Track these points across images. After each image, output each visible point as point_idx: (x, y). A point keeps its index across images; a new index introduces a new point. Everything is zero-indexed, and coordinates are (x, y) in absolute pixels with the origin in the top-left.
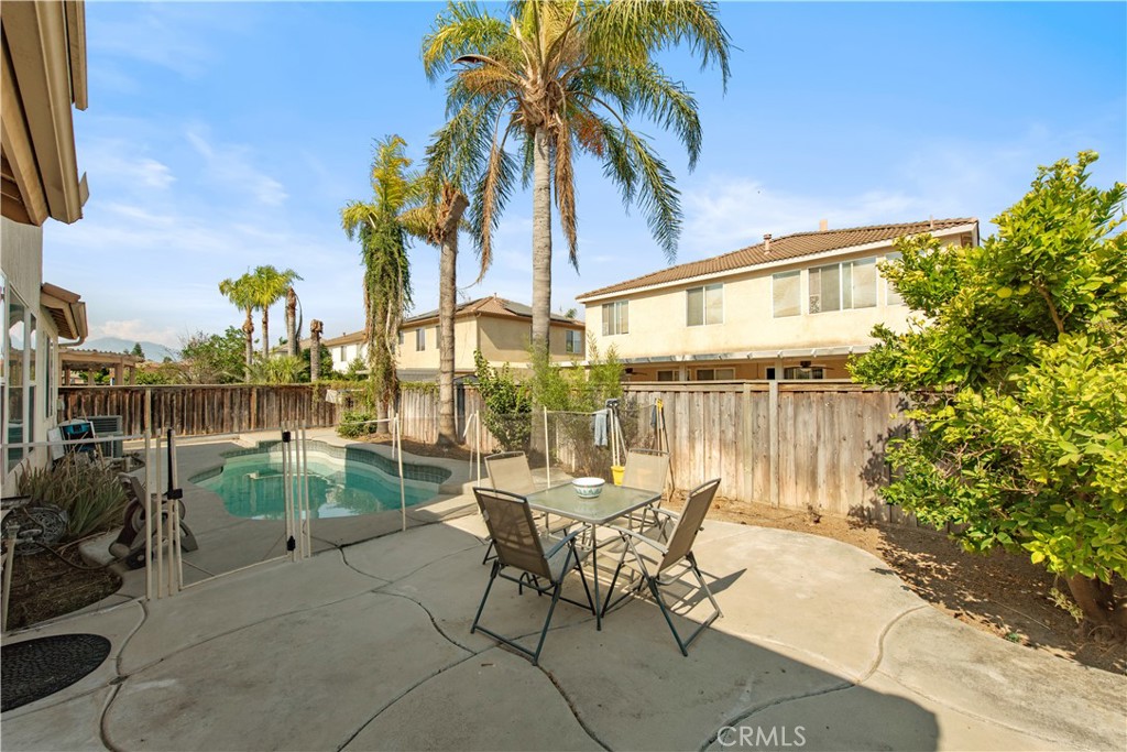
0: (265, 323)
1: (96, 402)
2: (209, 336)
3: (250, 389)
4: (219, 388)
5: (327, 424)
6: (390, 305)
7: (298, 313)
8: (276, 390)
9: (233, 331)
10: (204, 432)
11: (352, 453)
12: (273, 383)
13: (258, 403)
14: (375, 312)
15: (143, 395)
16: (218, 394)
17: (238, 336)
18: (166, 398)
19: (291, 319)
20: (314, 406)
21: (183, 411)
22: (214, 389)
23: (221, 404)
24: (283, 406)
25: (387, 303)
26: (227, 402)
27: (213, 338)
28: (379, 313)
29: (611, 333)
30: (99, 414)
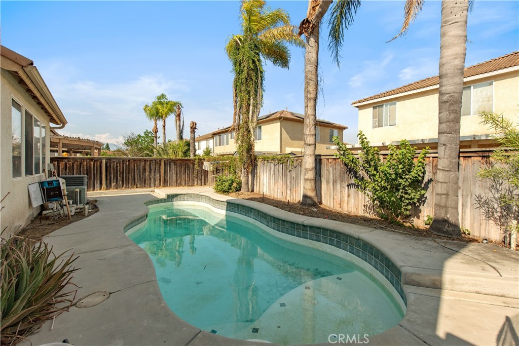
0: (164, 126)
1: (75, 166)
2: (136, 135)
3: (160, 161)
4: (143, 159)
5: (203, 184)
6: (252, 100)
7: (181, 119)
8: (174, 161)
9: (148, 132)
10: (135, 187)
11: (231, 206)
12: (173, 157)
13: (165, 169)
14: (241, 107)
15: (101, 163)
16: (142, 164)
17: (150, 135)
18: (113, 165)
19: (178, 123)
20: (196, 171)
21: (123, 173)
22: (140, 160)
23: (144, 169)
24: (178, 171)
25: (249, 99)
26: (147, 168)
27: (138, 136)
28: (244, 106)
29: (380, 125)
30: (76, 174)
